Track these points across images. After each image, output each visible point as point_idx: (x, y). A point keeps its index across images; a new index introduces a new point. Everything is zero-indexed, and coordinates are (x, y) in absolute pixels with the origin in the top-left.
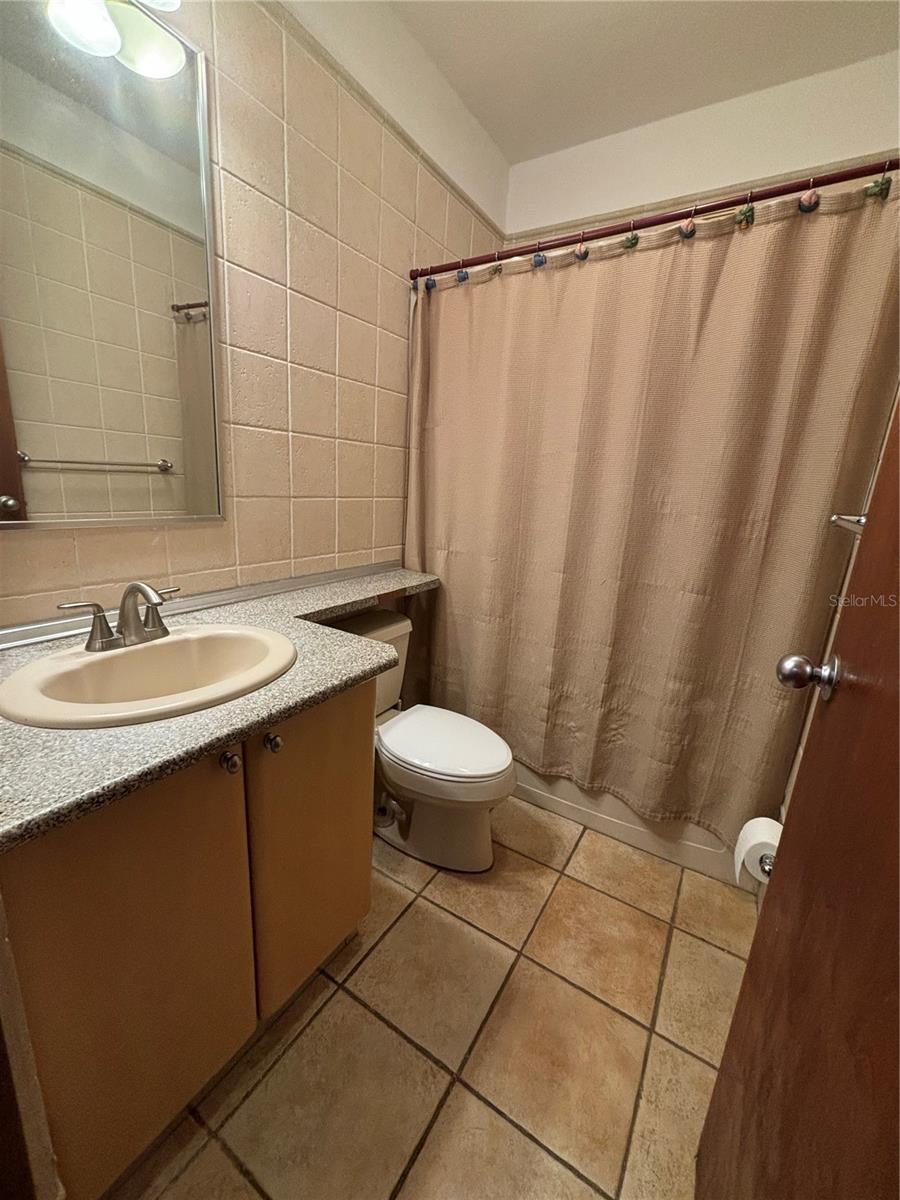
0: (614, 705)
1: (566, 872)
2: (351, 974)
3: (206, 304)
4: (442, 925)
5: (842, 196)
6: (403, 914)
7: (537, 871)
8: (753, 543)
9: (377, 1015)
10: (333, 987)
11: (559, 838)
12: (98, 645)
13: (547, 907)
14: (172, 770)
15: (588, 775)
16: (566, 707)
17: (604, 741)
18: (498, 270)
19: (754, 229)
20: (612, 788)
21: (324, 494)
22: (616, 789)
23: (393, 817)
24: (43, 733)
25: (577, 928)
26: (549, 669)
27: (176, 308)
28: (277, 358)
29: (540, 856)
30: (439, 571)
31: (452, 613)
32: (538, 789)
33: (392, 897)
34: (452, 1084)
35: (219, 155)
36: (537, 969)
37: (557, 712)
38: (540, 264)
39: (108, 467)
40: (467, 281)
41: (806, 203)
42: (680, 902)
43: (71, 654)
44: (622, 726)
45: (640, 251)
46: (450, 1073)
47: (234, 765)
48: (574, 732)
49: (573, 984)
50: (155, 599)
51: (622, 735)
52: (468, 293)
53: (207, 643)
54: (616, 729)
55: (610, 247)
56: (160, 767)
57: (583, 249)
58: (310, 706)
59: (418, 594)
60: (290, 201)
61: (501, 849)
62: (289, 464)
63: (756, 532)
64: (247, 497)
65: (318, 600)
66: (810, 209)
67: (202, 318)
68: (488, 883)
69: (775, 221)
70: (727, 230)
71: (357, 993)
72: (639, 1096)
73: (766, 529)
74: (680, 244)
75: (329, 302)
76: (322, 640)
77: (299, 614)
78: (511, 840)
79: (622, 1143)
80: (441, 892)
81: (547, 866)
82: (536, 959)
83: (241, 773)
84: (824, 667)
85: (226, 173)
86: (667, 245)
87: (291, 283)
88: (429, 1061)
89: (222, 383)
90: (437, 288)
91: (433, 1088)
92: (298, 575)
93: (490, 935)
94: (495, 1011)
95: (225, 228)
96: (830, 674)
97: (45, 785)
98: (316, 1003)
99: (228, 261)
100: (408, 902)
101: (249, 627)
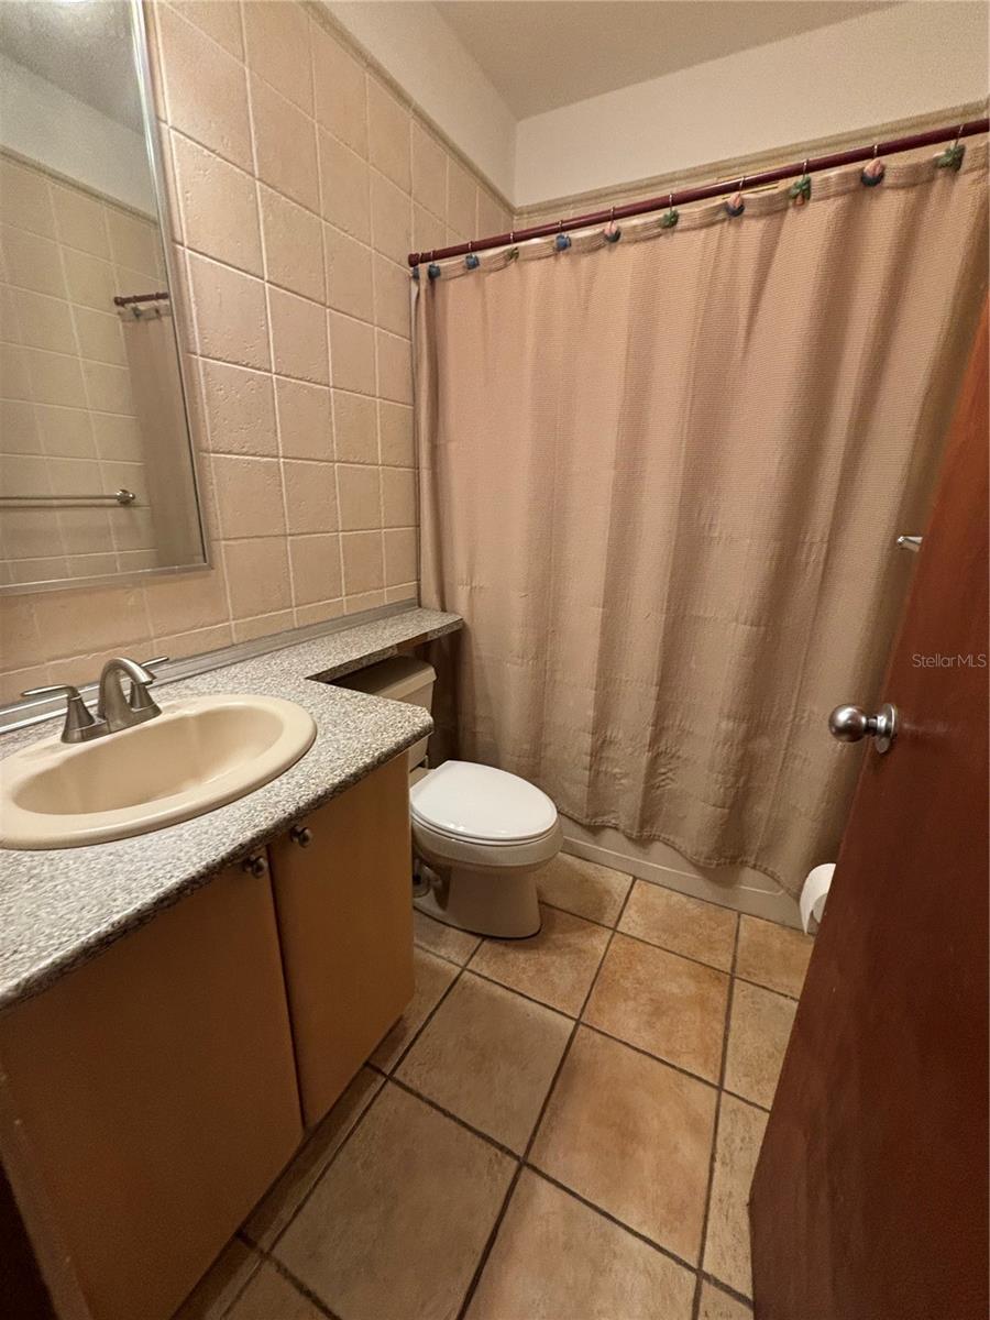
0: (662, 748)
1: (618, 929)
2: (399, 1064)
3: (164, 296)
4: (492, 999)
5: (910, 166)
6: (449, 990)
7: (589, 931)
8: (810, 569)
9: (431, 1104)
10: (381, 1080)
11: (608, 892)
12: (76, 734)
13: (603, 969)
14: (192, 890)
15: (637, 821)
16: (610, 753)
17: (652, 787)
18: (513, 255)
19: (811, 205)
20: (663, 835)
21: (326, 529)
22: (667, 836)
23: (428, 885)
24: (26, 857)
25: (636, 988)
26: (591, 713)
27: (120, 302)
28: (259, 369)
29: (590, 913)
30: (462, 609)
31: (479, 658)
32: (584, 842)
33: (436, 973)
34: (519, 1170)
35: (168, 111)
36: (598, 1036)
37: (601, 758)
38: (563, 247)
39: (55, 502)
40: (478, 268)
41: (869, 175)
42: (739, 951)
43: (46, 748)
44: (671, 770)
45: (682, 231)
46: (517, 1158)
47: (260, 868)
48: (620, 779)
49: (636, 1049)
50: (144, 678)
51: (672, 780)
52: (479, 283)
53: (209, 720)
54: (664, 774)
55: (646, 227)
56: (178, 889)
57: (614, 228)
58: (341, 792)
59: (439, 639)
60: (259, 170)
61: (547, 909)
62: (282, 495)
63: (813, 555)
64: (235, 539)
65: (330, 654)
66: (873, 182)
67: (155, 314)
68: (537, 948)
69: (834, 196)
70: (781, 205)
71: (407, 1083)
72: (713, 1159)
73: (824, 551)
74: (726, 224)
75: (315, 296)
76: (342, 706)
77: (310, 673)
78: (557, 898)
79: (701, 1210)
80: (488, 962)
81: (598, 924)
82: (595, 1026)
83: (268, 875)
84: (880, 718)
85: (177, 134)
86: (712, 224)
87: (269, 274)
88: (493, 1148)
89: (196, 403)
90: (442, 276)
91: (500, 1175)
92: (301, 624)
93: (545, 1005)
94: (558, 1085)
95: (181, 205)
96: (886, 725)
97: (38, 929)
98: (364, 1099)
99: (189, 248)
100: (454, 977)
101: (251, 696)
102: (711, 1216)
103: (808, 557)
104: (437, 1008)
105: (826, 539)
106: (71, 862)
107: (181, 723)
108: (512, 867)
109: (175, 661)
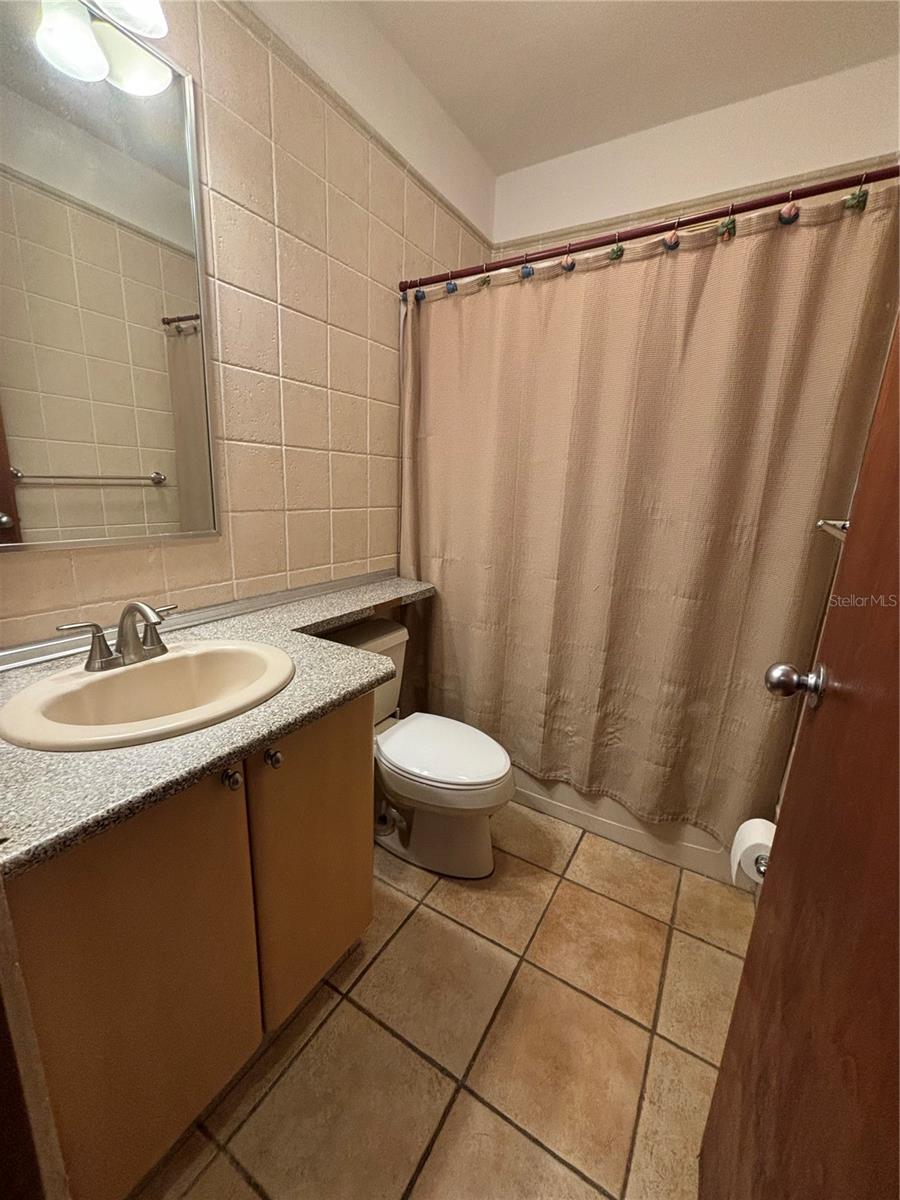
0: (610, 709)
1: (566, 876)
2: (355, 984)
3: (197, 317)
4: (443, 931)
5: (820, 208)
6: (406, 921)
7: (538, 876)
8: (743, 547)
9: (381, 1024)
10: (337, 997)
11: (558, 842)
12: (97, 665)
13: (548, 911)
14: (175, 790)
15: (586, 779)
16: (563, 712)
17: (600, 745)
18: (486, 282)
19: (737, 241)
20: (610, 791)
21: (320, 506)
22: (614, 793)
23: (394, 826)
24: (47, 756)
25: (578, 932)
26: (546, 675)
27: (167, 322)
28: (269, 373)
29: (540, 860)
30: (434, 578)
32: (537, 794)
33: (395, 905)
34: (457, 1091)
35: (209, 178)
36: (539, 973)
37: (554, 717)
38: (527, 275)
39: (101, 481)
40: (456, 293)
41: (786, 216)
42: (679, 904)
43: (72, 675)
44: (618, 730)
45: (627, 262)
46: (456, 1080)
47: (237, 782)
48: (571, 737)
49: (576, 989)
50: (154, 618)
51: (619, 739)
52: (457, 305)
53: (206, 659)
54: (612, 733)
55: (597, 259)
56: (163, 788)
57: (570, 260)
58: (310, 722)
59: (412, 603)
60: (279, 218)
61: (502, 854)
62: (283, 477)
63: (745, 536)
64: (241, 511)
65: (315, 612)
66: (789, 221)
67: (193, 331)
68: (488, 889)
69: (756, 233)
70: (710, 242)
71: (361, 1003)
72: (642, 1098)
73: (755, 533)
74: (664, 256)
75: (320, 316)
76: (319, 654)
77: (296, 626)
78: (510, 845)
79: (627, 1146)
80: (443, 899)
81: (547, 870)
82: (537, 964)
83: (243, 789)
84: (810, 676)
85: (216, 194)
86: (652, 257)
87: (282, 298)
88: (434, 1069)
89: (215, 400)
90: (427, 299)
91: (438, 1095)
92: (294, 587)
93: (492, 941)
94: (498, 1017)
95: (215, 247)
96: (816, 682)
97: (50, 810)
98: (322, 1013)
99: (219, 279)
100: (412, 909)
101: (246, 642)
102: (635, 1152)
103: (741, 538)
104: (393, 937)
105: (756, 523)
106: (81, 762)
107: (183, 661)
108: (469, 810)
109: (185, 612)
